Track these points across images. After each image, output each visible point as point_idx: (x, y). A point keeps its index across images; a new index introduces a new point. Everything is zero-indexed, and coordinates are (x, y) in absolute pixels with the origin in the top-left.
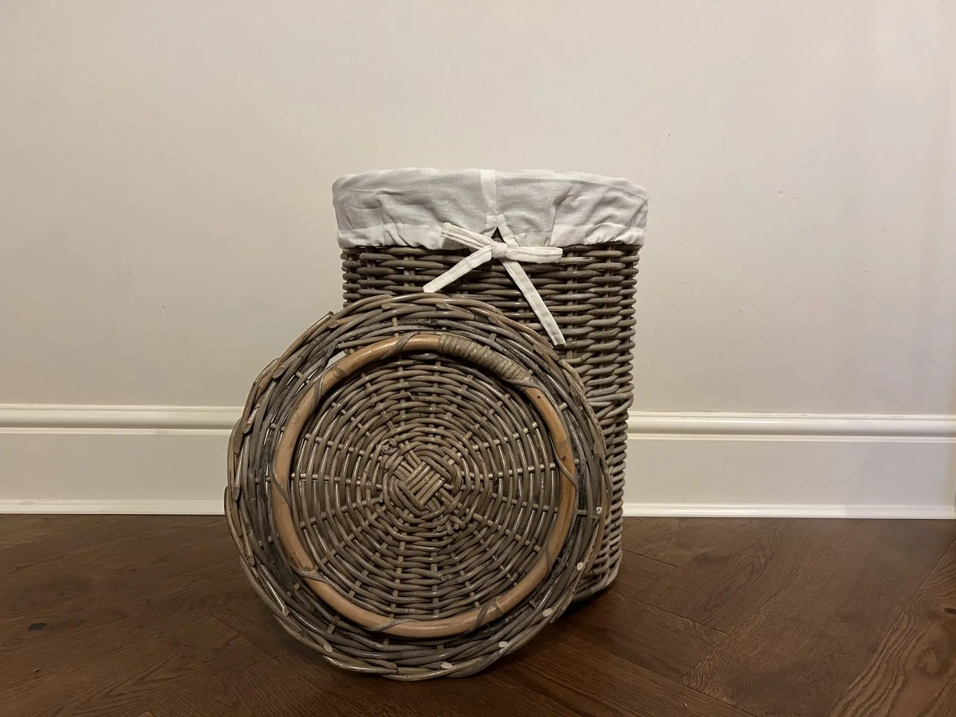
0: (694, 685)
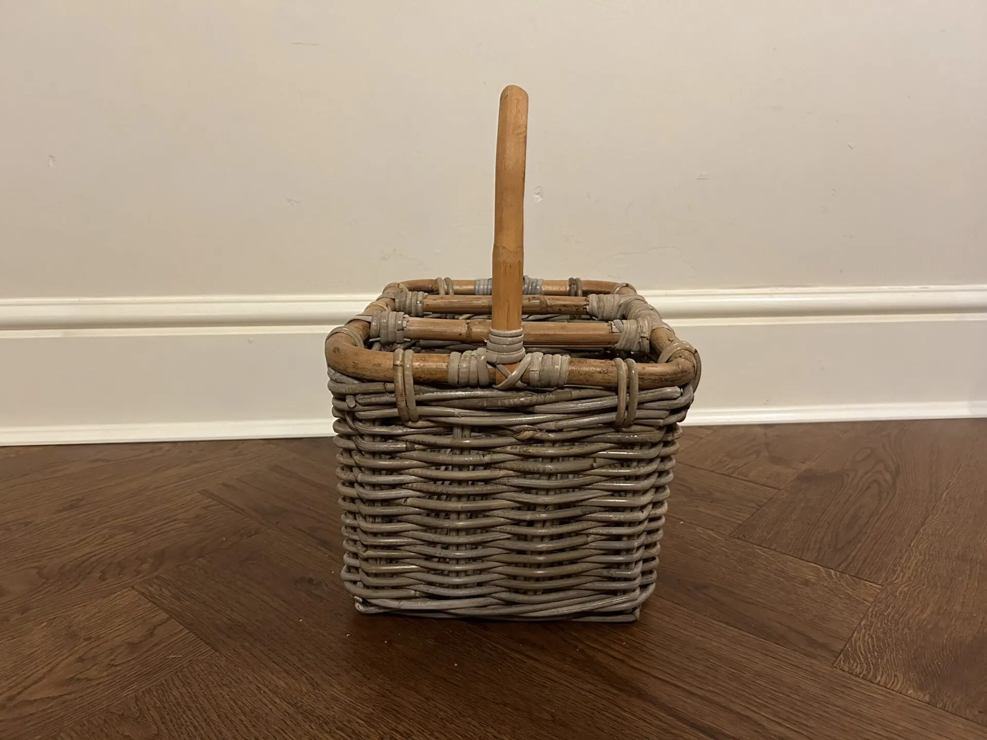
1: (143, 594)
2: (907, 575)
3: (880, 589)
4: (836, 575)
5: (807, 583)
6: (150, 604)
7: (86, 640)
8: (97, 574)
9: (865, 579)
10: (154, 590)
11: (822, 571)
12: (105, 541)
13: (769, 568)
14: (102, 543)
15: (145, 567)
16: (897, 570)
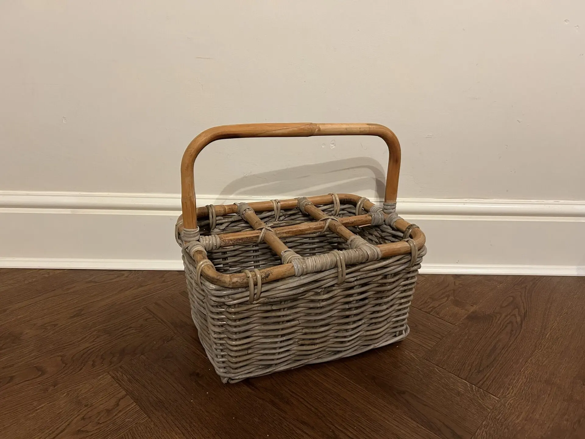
1: (113, 377)
2: (515, 392)
3: (497, 400)
4: (475, 388)
5: (459, 393)
6: (117, 385)
7: (86, 406)
8: (91, 363)
9: (491, 393)
10: (119, 375)
11: (468, 386)
12: (94, 340)
13: (440, 382)
14: (93, 341)
15: (115, 359)
16: (510, 387)
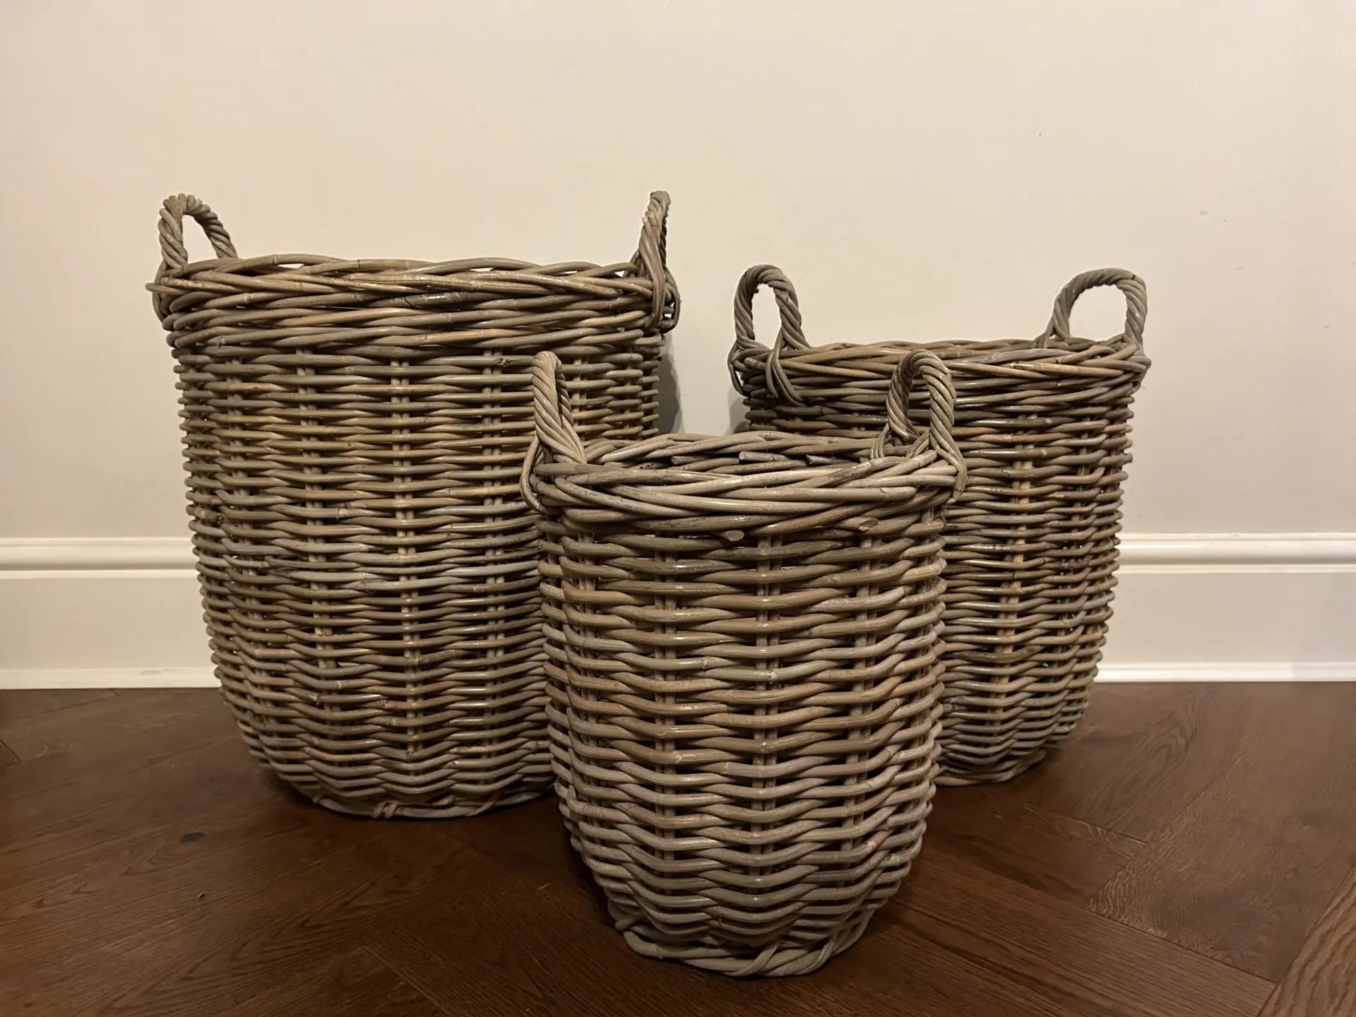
0: (1105, 911)
2: (1174, 835)
3: (1143, 846)
9: (1131, 836)
11: (1089, 828)
16: (1166, 829)
